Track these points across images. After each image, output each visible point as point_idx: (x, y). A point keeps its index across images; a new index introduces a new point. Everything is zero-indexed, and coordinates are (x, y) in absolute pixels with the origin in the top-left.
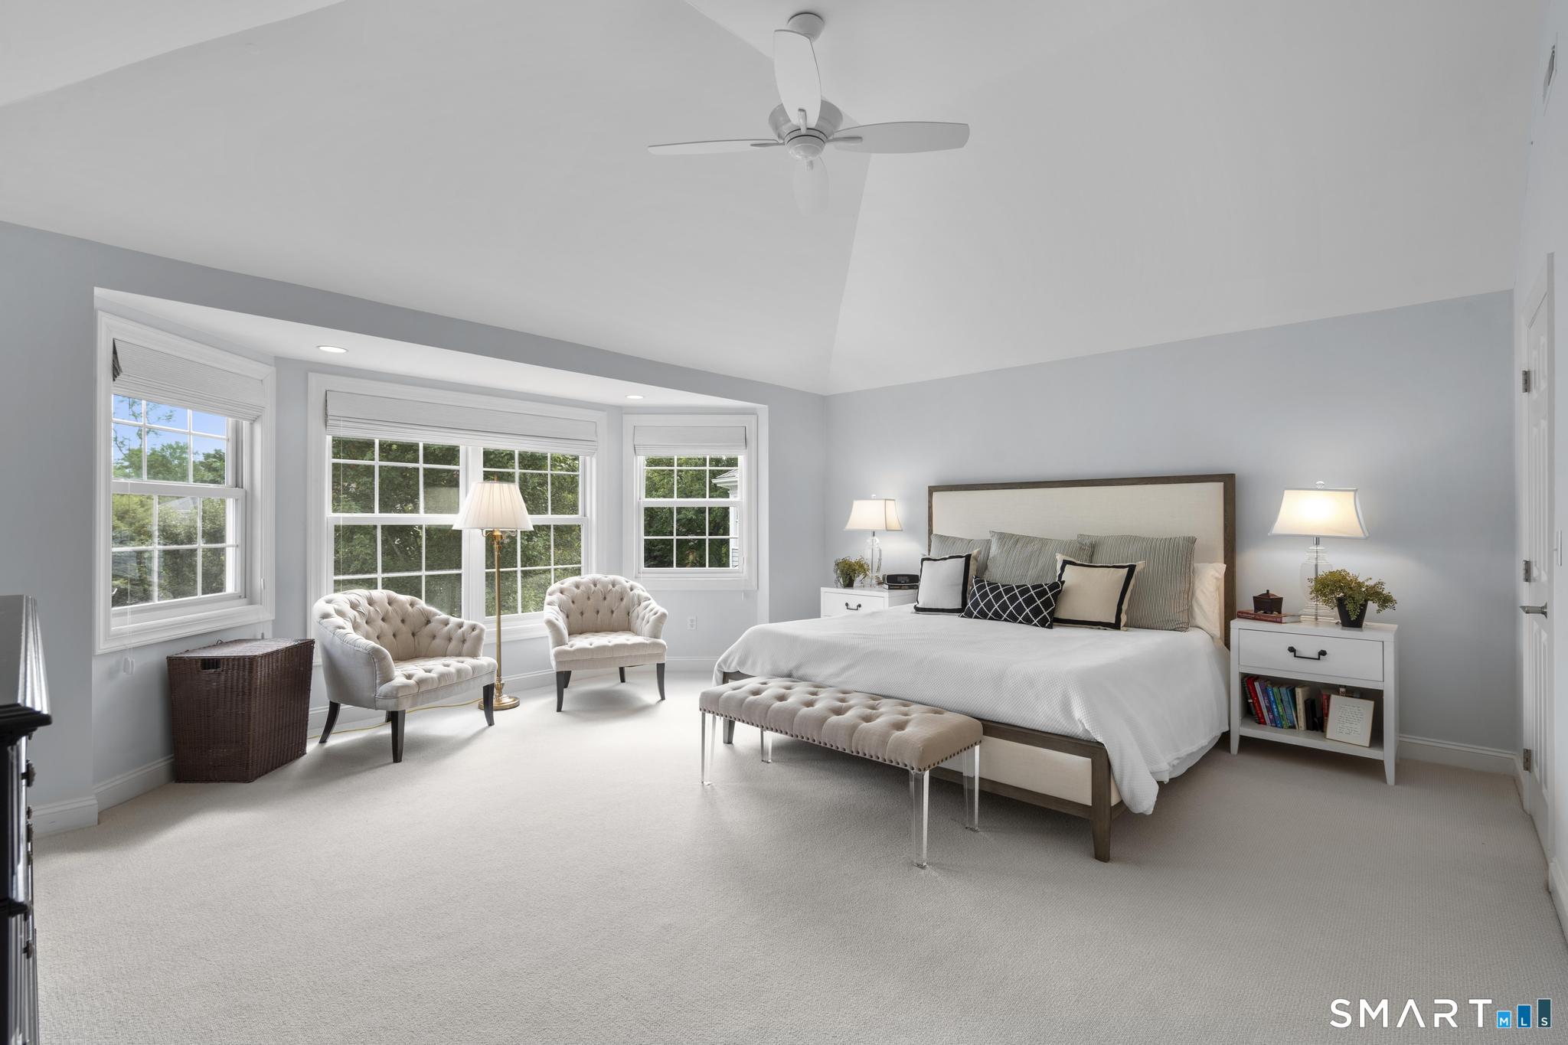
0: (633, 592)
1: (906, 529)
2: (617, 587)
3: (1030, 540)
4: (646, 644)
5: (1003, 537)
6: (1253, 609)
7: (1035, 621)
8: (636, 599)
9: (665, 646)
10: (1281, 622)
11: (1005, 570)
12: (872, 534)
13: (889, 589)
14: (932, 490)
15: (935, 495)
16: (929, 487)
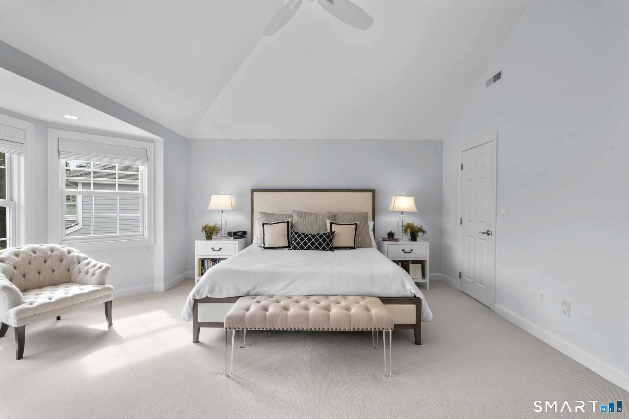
0: (71, 255)
1: (236, 209)
2: (55, 252)
3: (311, 214)
4: (99, 290)
5: (299, 213)
6: (387, 237)
7: (320, 248)
8: (75, 259)
9: (113, 289)
10: (398, 241)
11: (303, 227)
12: (221, 212)
13: (234, 239)
14: (253, 191)
15: (255, 194)
16: (251, 189)
